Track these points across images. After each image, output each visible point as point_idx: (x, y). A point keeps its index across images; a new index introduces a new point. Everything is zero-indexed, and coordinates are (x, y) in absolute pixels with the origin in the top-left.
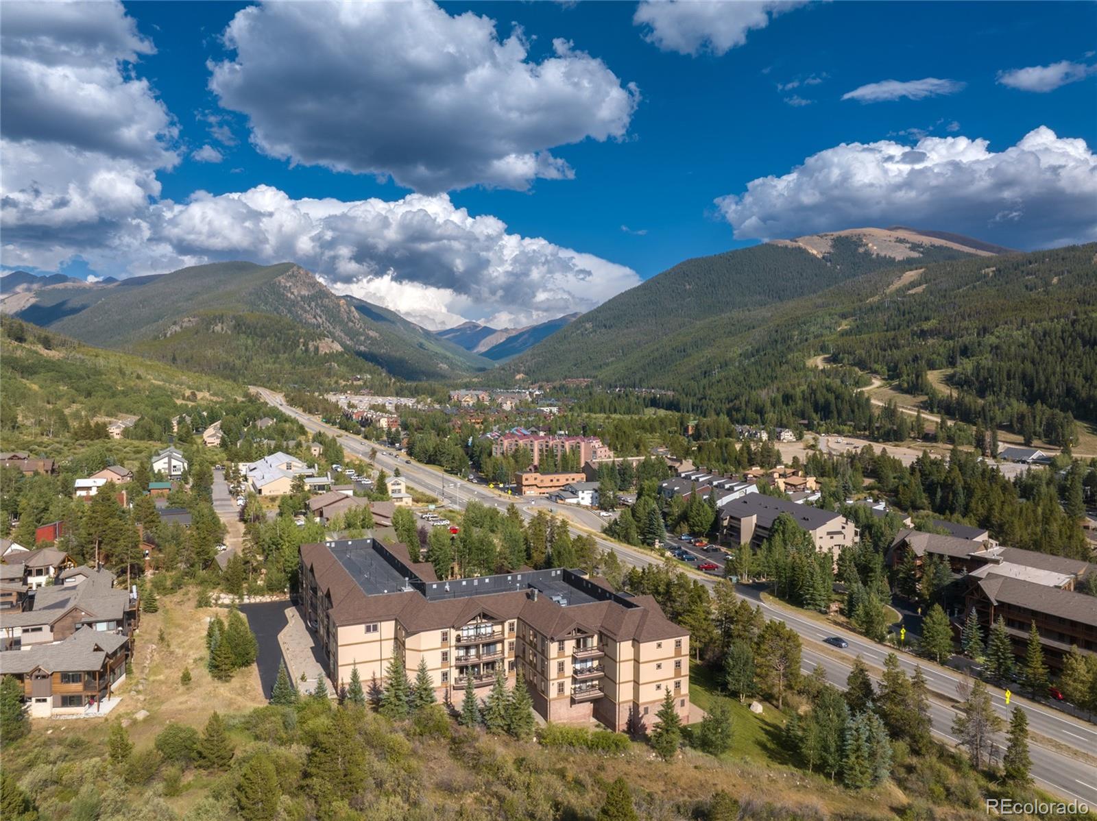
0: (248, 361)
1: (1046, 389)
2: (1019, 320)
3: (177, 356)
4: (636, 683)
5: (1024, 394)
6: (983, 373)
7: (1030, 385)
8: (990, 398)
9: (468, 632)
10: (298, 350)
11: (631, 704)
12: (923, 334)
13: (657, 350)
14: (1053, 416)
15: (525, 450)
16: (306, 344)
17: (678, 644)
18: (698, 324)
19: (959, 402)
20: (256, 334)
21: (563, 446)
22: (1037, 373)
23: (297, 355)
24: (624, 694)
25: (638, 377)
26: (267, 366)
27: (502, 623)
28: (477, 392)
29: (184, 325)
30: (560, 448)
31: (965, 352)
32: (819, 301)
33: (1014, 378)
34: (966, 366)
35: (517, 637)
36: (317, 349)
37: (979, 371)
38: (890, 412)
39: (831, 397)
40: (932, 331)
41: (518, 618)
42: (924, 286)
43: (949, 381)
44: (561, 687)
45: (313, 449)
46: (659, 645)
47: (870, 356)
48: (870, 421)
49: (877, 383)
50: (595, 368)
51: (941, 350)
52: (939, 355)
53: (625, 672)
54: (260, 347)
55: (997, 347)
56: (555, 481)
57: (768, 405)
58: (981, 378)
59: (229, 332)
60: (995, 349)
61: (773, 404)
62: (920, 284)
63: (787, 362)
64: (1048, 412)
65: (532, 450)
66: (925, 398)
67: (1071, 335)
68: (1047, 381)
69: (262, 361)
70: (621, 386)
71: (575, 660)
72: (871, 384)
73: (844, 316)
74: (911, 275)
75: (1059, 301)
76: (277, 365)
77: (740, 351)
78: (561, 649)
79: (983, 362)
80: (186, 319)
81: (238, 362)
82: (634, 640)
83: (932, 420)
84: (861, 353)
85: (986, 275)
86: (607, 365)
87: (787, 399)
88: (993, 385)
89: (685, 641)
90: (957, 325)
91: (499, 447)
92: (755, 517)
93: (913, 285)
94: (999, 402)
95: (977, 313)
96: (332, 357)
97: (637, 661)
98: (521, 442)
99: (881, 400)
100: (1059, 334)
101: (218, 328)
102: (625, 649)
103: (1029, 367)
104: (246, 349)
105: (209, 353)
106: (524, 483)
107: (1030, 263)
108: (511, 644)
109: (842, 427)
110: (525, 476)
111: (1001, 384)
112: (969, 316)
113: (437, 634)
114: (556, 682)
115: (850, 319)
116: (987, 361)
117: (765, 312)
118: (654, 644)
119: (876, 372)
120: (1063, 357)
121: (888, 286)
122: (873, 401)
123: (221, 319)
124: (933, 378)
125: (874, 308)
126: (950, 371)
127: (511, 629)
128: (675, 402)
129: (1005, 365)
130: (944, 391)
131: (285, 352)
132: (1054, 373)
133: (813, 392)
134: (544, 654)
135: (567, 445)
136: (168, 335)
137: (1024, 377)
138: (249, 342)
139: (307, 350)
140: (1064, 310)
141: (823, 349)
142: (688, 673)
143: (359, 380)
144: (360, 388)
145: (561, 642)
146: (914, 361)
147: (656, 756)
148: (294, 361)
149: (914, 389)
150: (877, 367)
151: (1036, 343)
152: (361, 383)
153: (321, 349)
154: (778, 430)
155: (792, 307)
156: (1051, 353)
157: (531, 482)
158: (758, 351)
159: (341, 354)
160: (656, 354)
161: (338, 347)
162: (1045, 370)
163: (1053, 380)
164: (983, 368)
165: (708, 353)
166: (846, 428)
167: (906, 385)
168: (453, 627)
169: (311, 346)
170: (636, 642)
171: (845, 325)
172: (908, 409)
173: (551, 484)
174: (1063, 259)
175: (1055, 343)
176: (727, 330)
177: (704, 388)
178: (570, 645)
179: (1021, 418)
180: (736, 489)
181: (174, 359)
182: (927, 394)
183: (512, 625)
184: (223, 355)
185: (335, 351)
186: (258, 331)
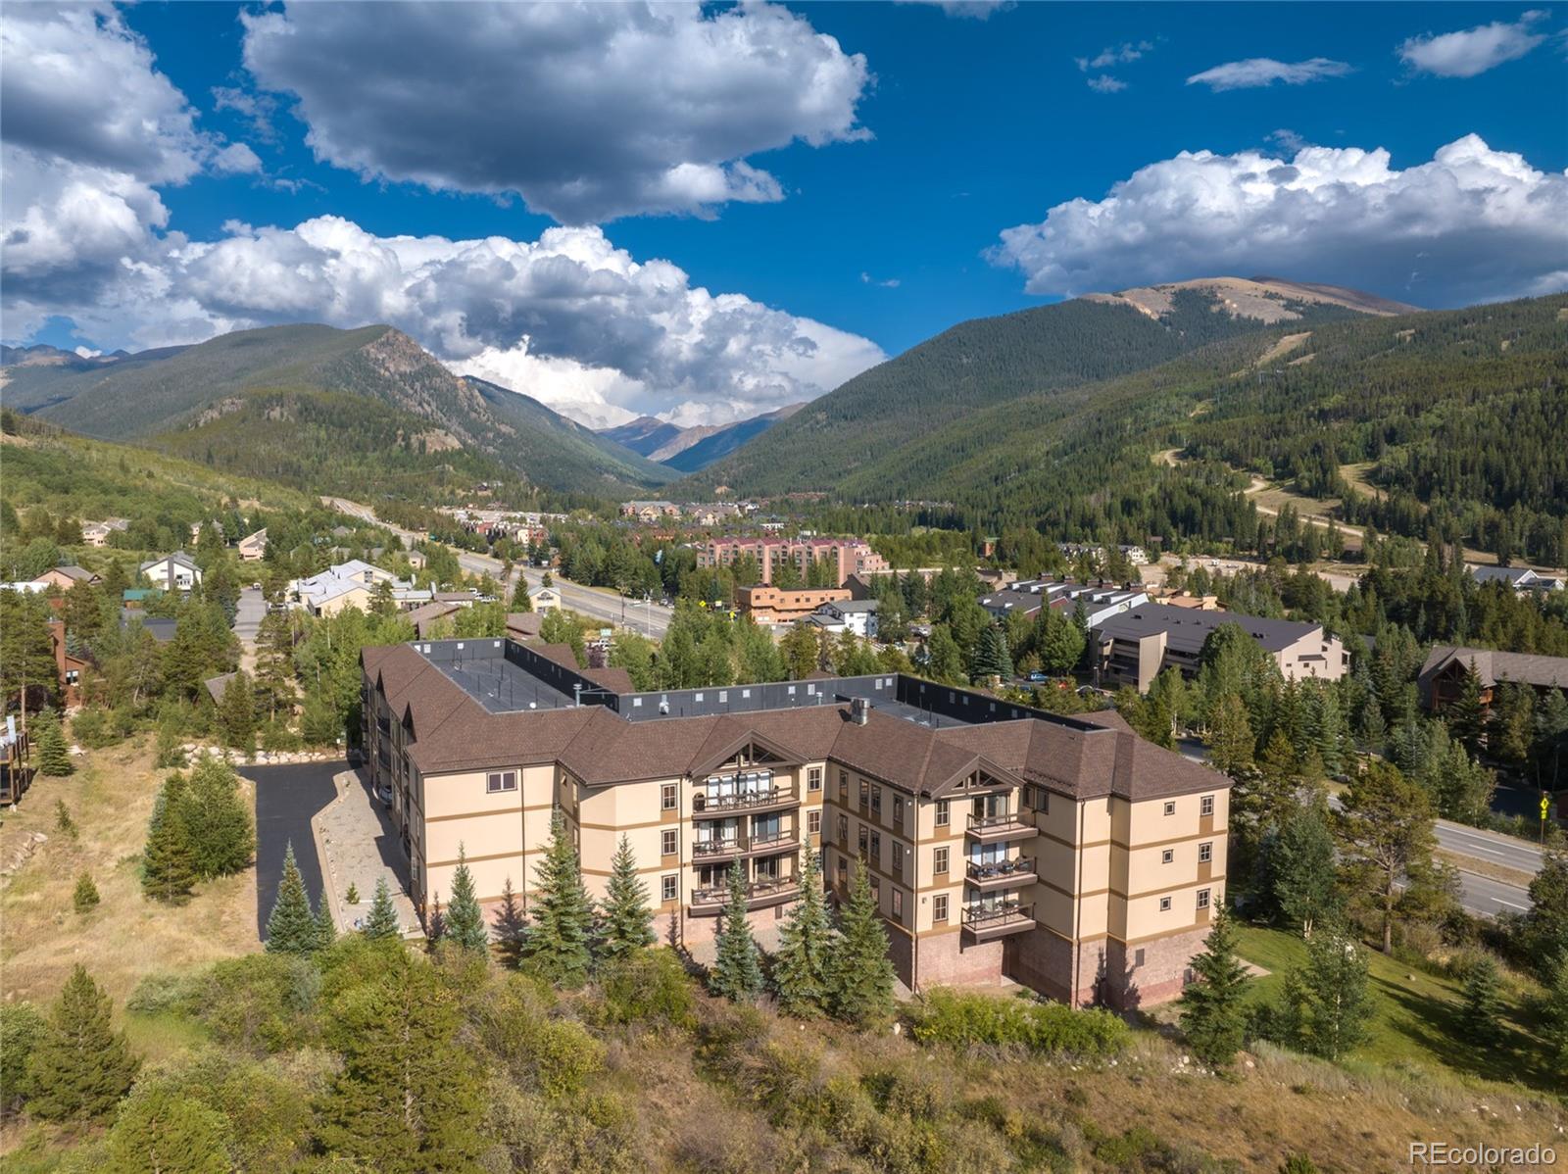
0: (320, 462)
1: (1522, 486)
2: (1470, 394)
3: (213, 453)
4: (1118, 894)
5: (1487, 494)
6: (1425, 466)
7: (1498, 482)
8: (1438, 500)
9: (720, 790)
10: (395, 448)
11: (1104, 943)
12: (1323, 415)
13: (923, 449)
14: (1540, 525)
15: (749, 560)
16: (407, 438)
17: (1207, 806)
18: (982, 412)
19: (1391, 508)
20: (332, 423)
21: (810, 554)
22: (1508, 463)
23: (393, 455)
24: (1091, 920)
25: (895, 488)
26: (349, 469)
27: (793, 770)
28: (662, 504)
29: (225, 410)
30: (805, 556)
31: (1392, 437)
32: (1160, 378)
33: (1472, 471)
34: (1396, 457)
35: (826, 801)
36: (423, 444)
37: (1417, 462)
38: (1288, 521)
39: (1197, 503)
40: (1336, 410)
41: (830, 760)
42: (1311, 356)
43: (1371, 478)
44: (941, 907)
45: (411, 561)
46: (1170, 809)
47: (1246, 446)
48: (1261, 534)
49: (1258, 484)
50: (831, 477)
51: (1355, 435)
52: (1351, 442)
53: (1093, 869)
54: (338, 441)
55: (1443, 428)
56: (803, 600)
57: (1101, 514)
58: (1421, 473)
59: (292, 420)
60: (1439, 431)
61: (1108, 514)
62: (1305, 353)
63: (1120, 458)
64: (1532, 517)
65: (761, 561)
66: (1338, 502)
67: (1556, 408)
68: (1524, 474)
69: (342, 462)
70: (871, 502)
71: (972, 843)
72: (1251, 486)
73: (1198, 397)
74: (1290, 342)
75: (1527, 364)
76: (364, 468)
77: (1045, 448)
78: (942, 819)
79: (1424, 450)
80: (228, 401)
81: (305, 464)
82: (1113, 796)
83: (1353, 534)
84: (1231, 442)
85: (1401, 340)
86: (849, 472)
87: (1129, 506)
88: (1440, 482)
89: (1221, 798)
90: (1374, 402)
91: (707, 556)
92: (1164, 636)
93: (1295, 354)
94: (1453, 506)
95: (1405, 384)
96: (444, 456)
97: (1120, 845)
98: (742, 548)
99: (1271, 507)
100: (1538, 406)
101: (276, 414)
102: (1094, 818)
103: (1494, 455)
104: (318, 444)
105: (263, 449)
106: (754, 603)
107: (1466, 322)
108: (813, 816)
109: (1216, 545)
110: (755, 592)
111: (1452, 482)
112: (1392, 388)
113: (653, 791)
114: (930, 896)
115: (1207, 401)
116: (1428, 447)
117: (1080, 395)
118: (1159, 804)
119: (1256, 470)
120: (1546, 439)
121: (1258, 356)
122: (1260, 509)
123: (280, 400)
124: (1348, 474)
125: (1242, 385)
126: (1369, 466)
127: (814, 785)
128: (956, 518)
129: (1458, 454)
130: (1367, 493)
131: (375, 450)
132: (1534, 463)
133: (1168, 496)
134: (903, 832)
135: (817, 551)
136: (201, 424)
137: (1487, 471)
138: (323, 434)
139: (408, 446)
140: (1536, 376)
141: (1172, 440)
142: (1224, 873)
143: (486, 489)
144: (488, 500)
145: (942, 804)
146: (1313, 452)
147: (1193, 1064)
148: (390, 462)
149: (1319, 490)
150: (1258, 462)
151: (1502, 421)
152: (489, 493)
153: (429, 445)
154: (1122, 548)
155: (1116, 386)
156: (1527, 433)
157: (765, 601)
158: (1073, 447)
159: (460, 453)
160: (922, 456)
161: (453, 443)
162: (1519, 459)
163: (1534, 472)
164: (1425, 458)
165: (998, 452)
166: (1222, 546)
167: (1306, 484)
168: (689, 776)
169: (414, 439)
170: (1120, 799)
171: (1200, 409)
172: (1312, 516)
173: (796, 606)
174: (1513, 316)
175: (1533, 420)
176: (1025, 421)
177: (998, 497)
178: (960, 812)
179: (1492, 527)
180: (1114, 600)
181: (210, 457)
182: (1340, 497)
183: (814, 774)
184: (281, 451)
185: (449, 449)
186: (336, 419)
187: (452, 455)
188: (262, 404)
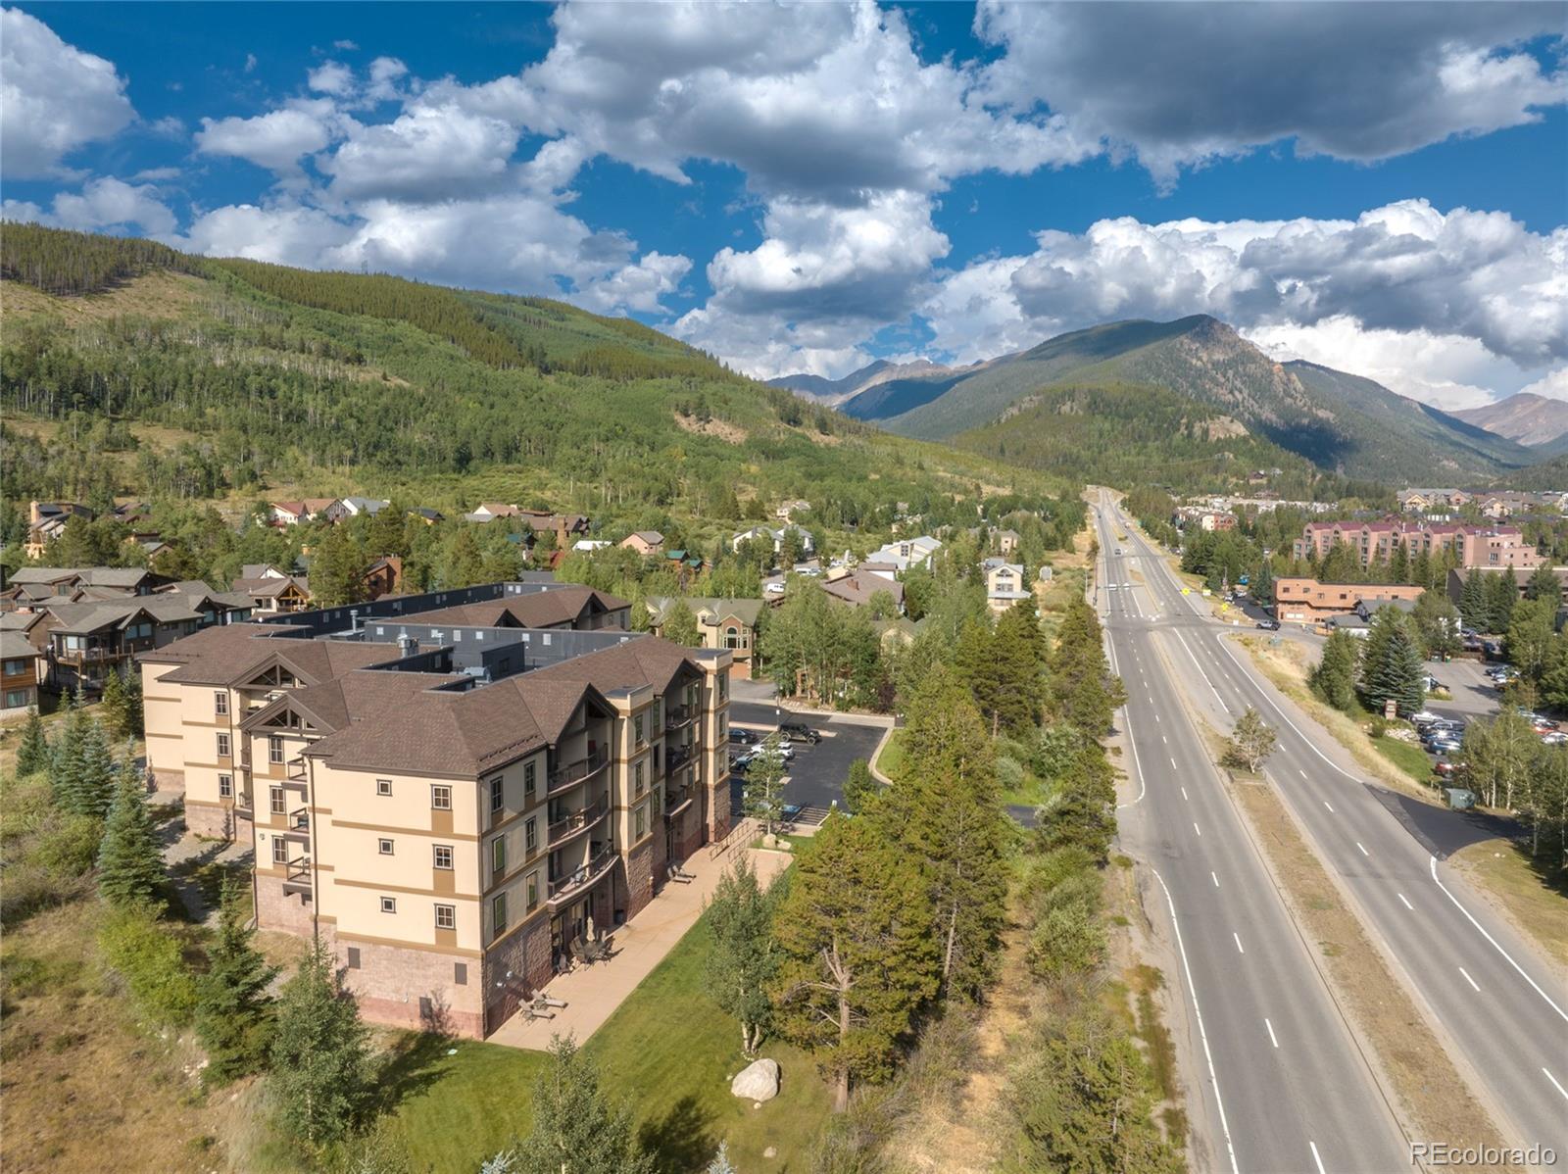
10: (1177, 436)
11: (333, 929)
15: (1353, 550)
16: (1189, 426)
17: (441, 799)
20: (1118, 415)
23: (1174, 443)
28: (1448, 492)
29: (1024, 406)
36: (1206, 432)
44: (280, 849)
46: (384, 788)
54: (1121, 433)
59: (1081, 413)
65: (1365, 550)
69: (1121, 452)
76: (1142, 458)
80: (1027, 398)
81: (1085, 454)
89: (464, 792)
91: (1304, 543)
96: (1227, 444)
97: (332, 815)
101: (1066, 408)
104: (1101, 436)
106: (1281, 596)
113: (209, 693)
114: (267, 834)
118: (371, 780)
123: (1071, 395)
131: (1156, 439)
136: (1003, 420)
138: (1107, 426)
139: (1190, 435)
143: (1263, 476)
144: (1259, 488)
148: (1169, 451)
152: (1264, 481)
153: (1212, 433)
157: (1296, 594)
159: (1245, 440)
161: (1239, 429)
168: (234, 687)
169: (1197, 430)
173: (1341, 604)
184: (1065, 443)
185: (1234, 436)
186: (1122, 410)
187: (1236, 442)
188: (1055, 399)
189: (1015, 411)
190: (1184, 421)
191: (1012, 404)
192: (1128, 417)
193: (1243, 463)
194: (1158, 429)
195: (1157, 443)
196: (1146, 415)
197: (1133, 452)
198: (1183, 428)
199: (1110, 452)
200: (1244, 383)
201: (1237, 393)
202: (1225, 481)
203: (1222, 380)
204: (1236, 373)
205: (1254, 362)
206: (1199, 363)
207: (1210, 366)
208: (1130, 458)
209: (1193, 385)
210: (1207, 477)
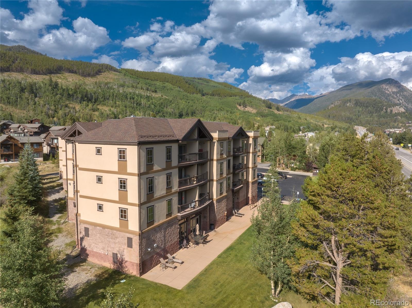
10: (382, 112)
16: (386, 109)
29: (335, 104)
36: (391, 111)
54: (365, 111)
59: (353, 106)
96: (398, 114)
101: (348, 105)
104: (359, 112)
123: (350, 101)
136: (329, 108)
138: (361, 109)
143: (410, 123)
153: (393, 111)
159: (404, 113)
161: (402, 110)
169: (389, 110)
184: (348, 114)
185: (400, 112)
186: (365, 105)
187: (401, 114)
188: (345, 102)
189: (333, 106)
190: (384, 108)
191: (332, 104)
192: (367, 107)
193: (403, 119)
194: (376, 110)
195: (376, 114)
196: (373, 106)
197: (369, 117)
198: (384, 110)
199: (362, 117)
200: (402, 98)
201: (400, 101)
202: (398, 125)
203: (396, 97)
204: (400, 95)
205: (406, 91)
206: (388, 92)
207: (392, 93)
208: (368, 118)
209: (386, 98)
210: (392, 124)
